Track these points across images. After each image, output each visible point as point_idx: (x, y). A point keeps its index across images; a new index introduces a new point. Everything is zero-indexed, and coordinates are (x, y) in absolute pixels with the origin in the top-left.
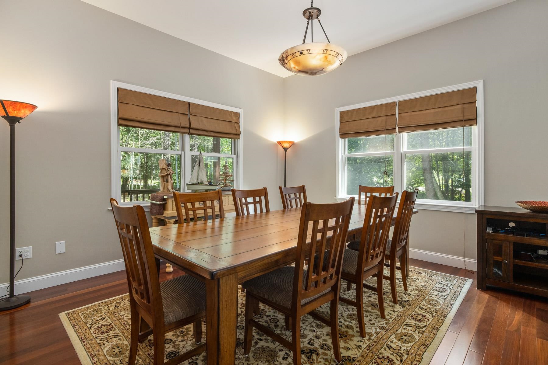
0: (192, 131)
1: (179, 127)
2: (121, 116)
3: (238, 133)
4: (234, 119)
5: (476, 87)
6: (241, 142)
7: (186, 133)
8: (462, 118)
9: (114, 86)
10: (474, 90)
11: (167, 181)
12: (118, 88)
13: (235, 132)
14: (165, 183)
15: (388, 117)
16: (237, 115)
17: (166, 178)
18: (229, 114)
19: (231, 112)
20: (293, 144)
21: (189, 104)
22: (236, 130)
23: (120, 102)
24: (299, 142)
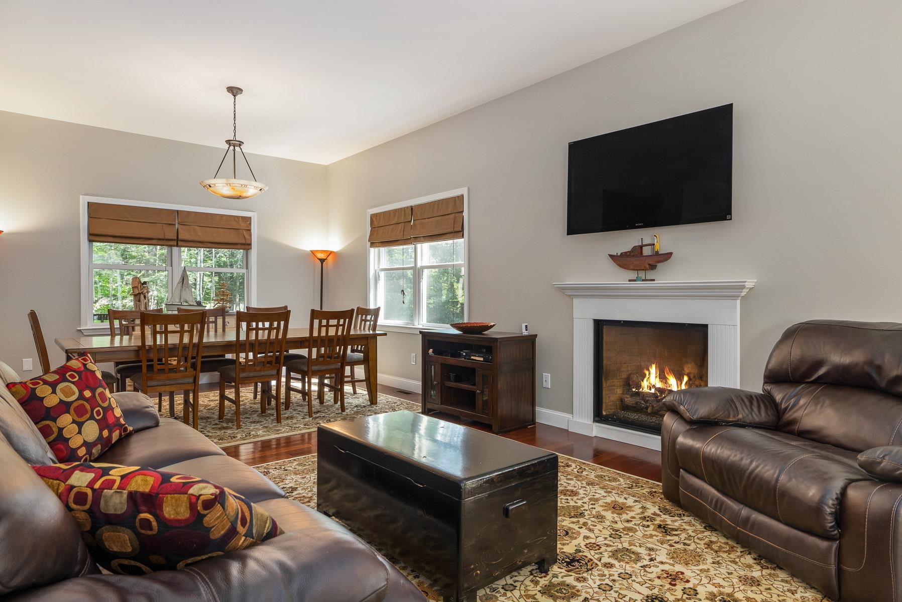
0: (180, 243)
1: (163, 240)
2: (90, 232)
3: (248, 242)
4: (243, 225)
5: (463, 195)
6: (254, 252)
7: (174, 246)
8: (452, 230)
9: (83, 201)
10: (461, 197)
11: (139, 301)
12: (88, 203)
13: (243, 241)
14: (137, 302)
15: (406, 224)
16: (248, 220)
17: (138, 296)
18: (235, 220)
19: (238, 217)
20: (331, 253)
21: (178, 211)
22: (245, 238)
23: (91, 217)
24: (339, 251)
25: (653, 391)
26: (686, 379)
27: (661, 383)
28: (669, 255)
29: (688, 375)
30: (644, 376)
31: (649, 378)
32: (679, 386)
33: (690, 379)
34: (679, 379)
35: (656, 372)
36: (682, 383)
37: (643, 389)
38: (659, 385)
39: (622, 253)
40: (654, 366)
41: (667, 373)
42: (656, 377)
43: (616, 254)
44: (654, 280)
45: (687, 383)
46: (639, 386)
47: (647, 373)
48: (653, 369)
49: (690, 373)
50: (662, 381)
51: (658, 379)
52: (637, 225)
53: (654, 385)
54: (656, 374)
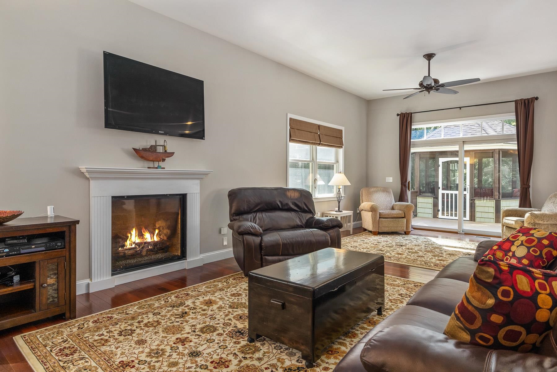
25: (133, 246)
26: (157, 231)
27: (139, 239)
28: (172, 154)
29: (159, 228)
30: (128, 237)
31: (130, 238)
32: (152, 238)
33: (159, 232)
34: (152, 233)
35: (136, 233)
36: (154, 235)
37: (126, 247)
38: (138, 240)
39: (142, 149)
40: (134, 230)
41: (144, 232)
42: (136, 236)
43: (138, 149)
44: (164, 168)
45: (158, 235)
46: (123, 246)
47: (129, 235)
48: (134, 232)
49: (160, 227)
50: (140, 238)
51: (137, 237)
52: (160, 132)
53: (134, 242)
54: (136, 234)
